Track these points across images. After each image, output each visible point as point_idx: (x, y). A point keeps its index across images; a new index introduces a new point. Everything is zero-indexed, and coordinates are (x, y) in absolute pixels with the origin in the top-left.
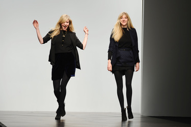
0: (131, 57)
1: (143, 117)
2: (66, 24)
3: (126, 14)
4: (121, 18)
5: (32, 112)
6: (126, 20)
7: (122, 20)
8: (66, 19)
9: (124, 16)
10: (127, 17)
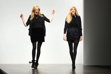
0: (77, 32)
1: (84, 66)
2: (37, 11)
3: (74, 7)
4: (72, 10)
5: (21, 65)
6: (75, 11)
7: (72, 11)
8: (37, 8)
9: (73, 9)
10: (75, 10)
